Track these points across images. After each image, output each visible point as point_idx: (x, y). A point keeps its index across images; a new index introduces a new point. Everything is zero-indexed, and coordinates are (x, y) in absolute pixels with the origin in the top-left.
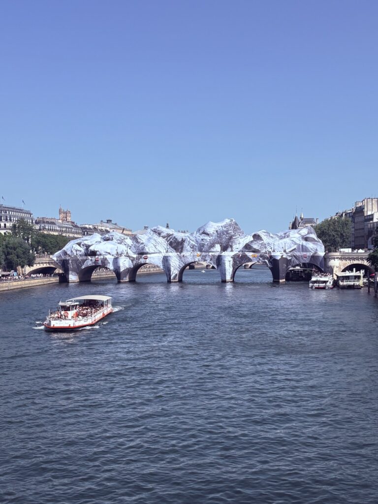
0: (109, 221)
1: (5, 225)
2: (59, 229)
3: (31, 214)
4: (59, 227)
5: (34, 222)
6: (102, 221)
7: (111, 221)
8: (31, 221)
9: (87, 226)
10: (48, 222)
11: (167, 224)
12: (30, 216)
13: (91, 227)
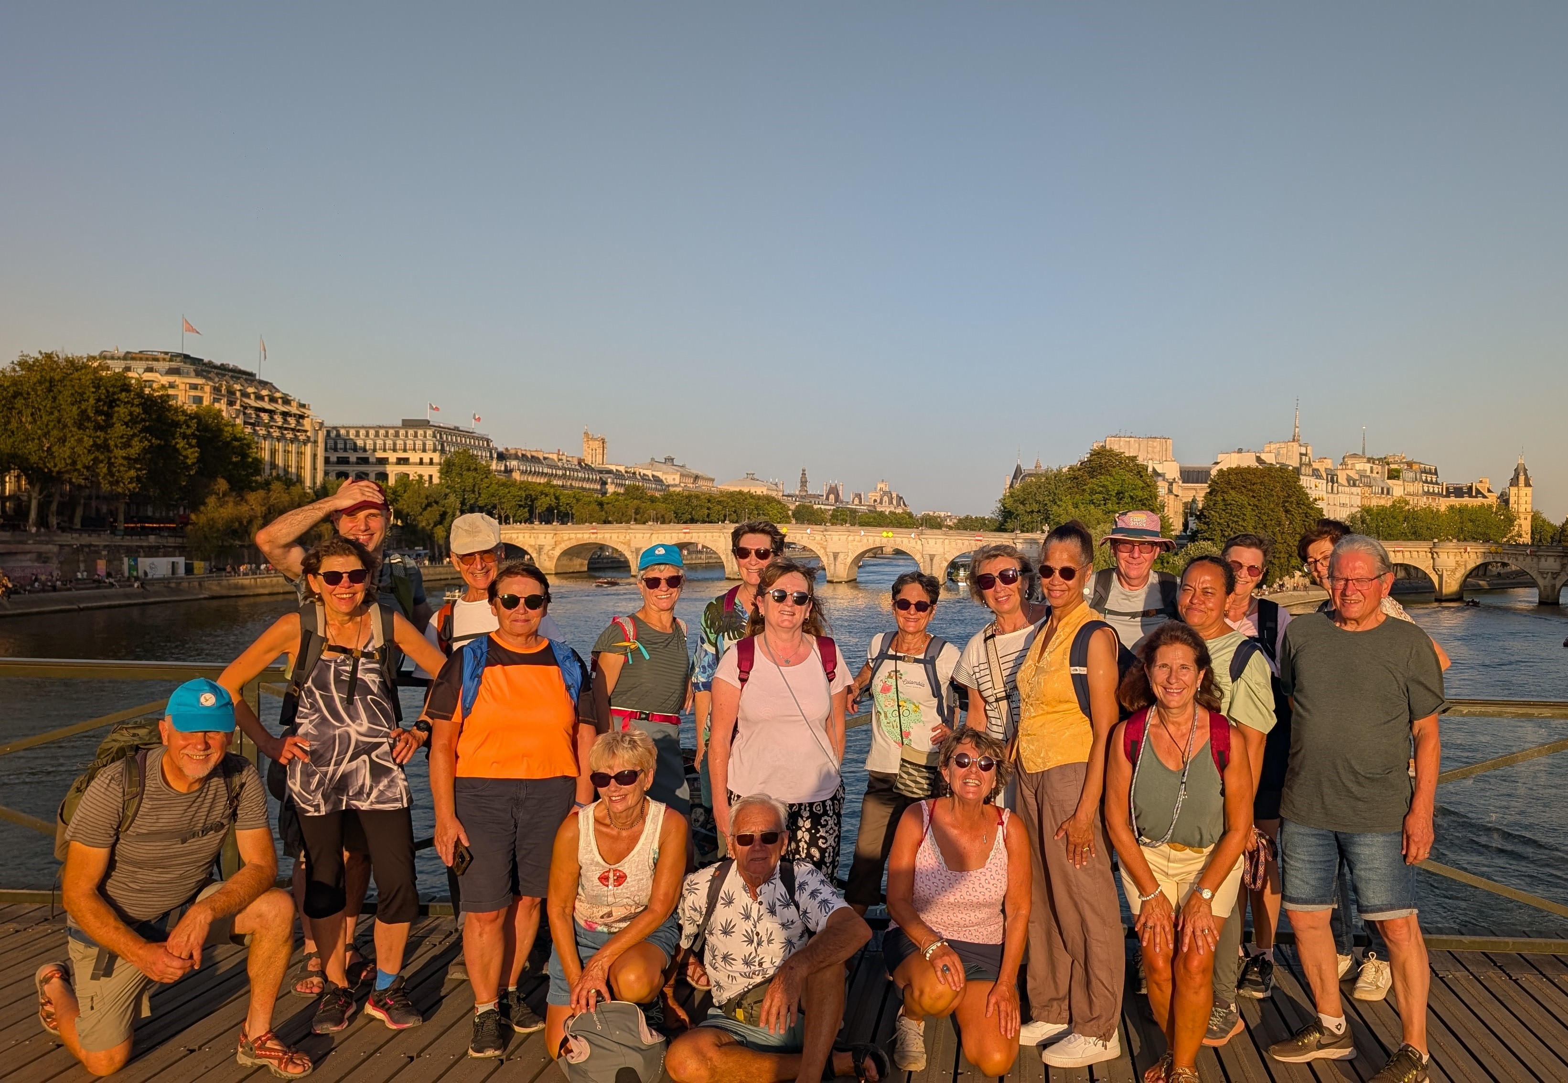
0: (670, 460)
1: (431, 459)
2: (550, 471)
3: (488, 441)
4: (549, 466)
5: (495, 456)
6: (653, 459)
7: (673, 459)
8: (488, 455)
9: (613, 468)
10: (524, 458)
11: (804, 470)
12: (488, 445)
13: (622, 469)
